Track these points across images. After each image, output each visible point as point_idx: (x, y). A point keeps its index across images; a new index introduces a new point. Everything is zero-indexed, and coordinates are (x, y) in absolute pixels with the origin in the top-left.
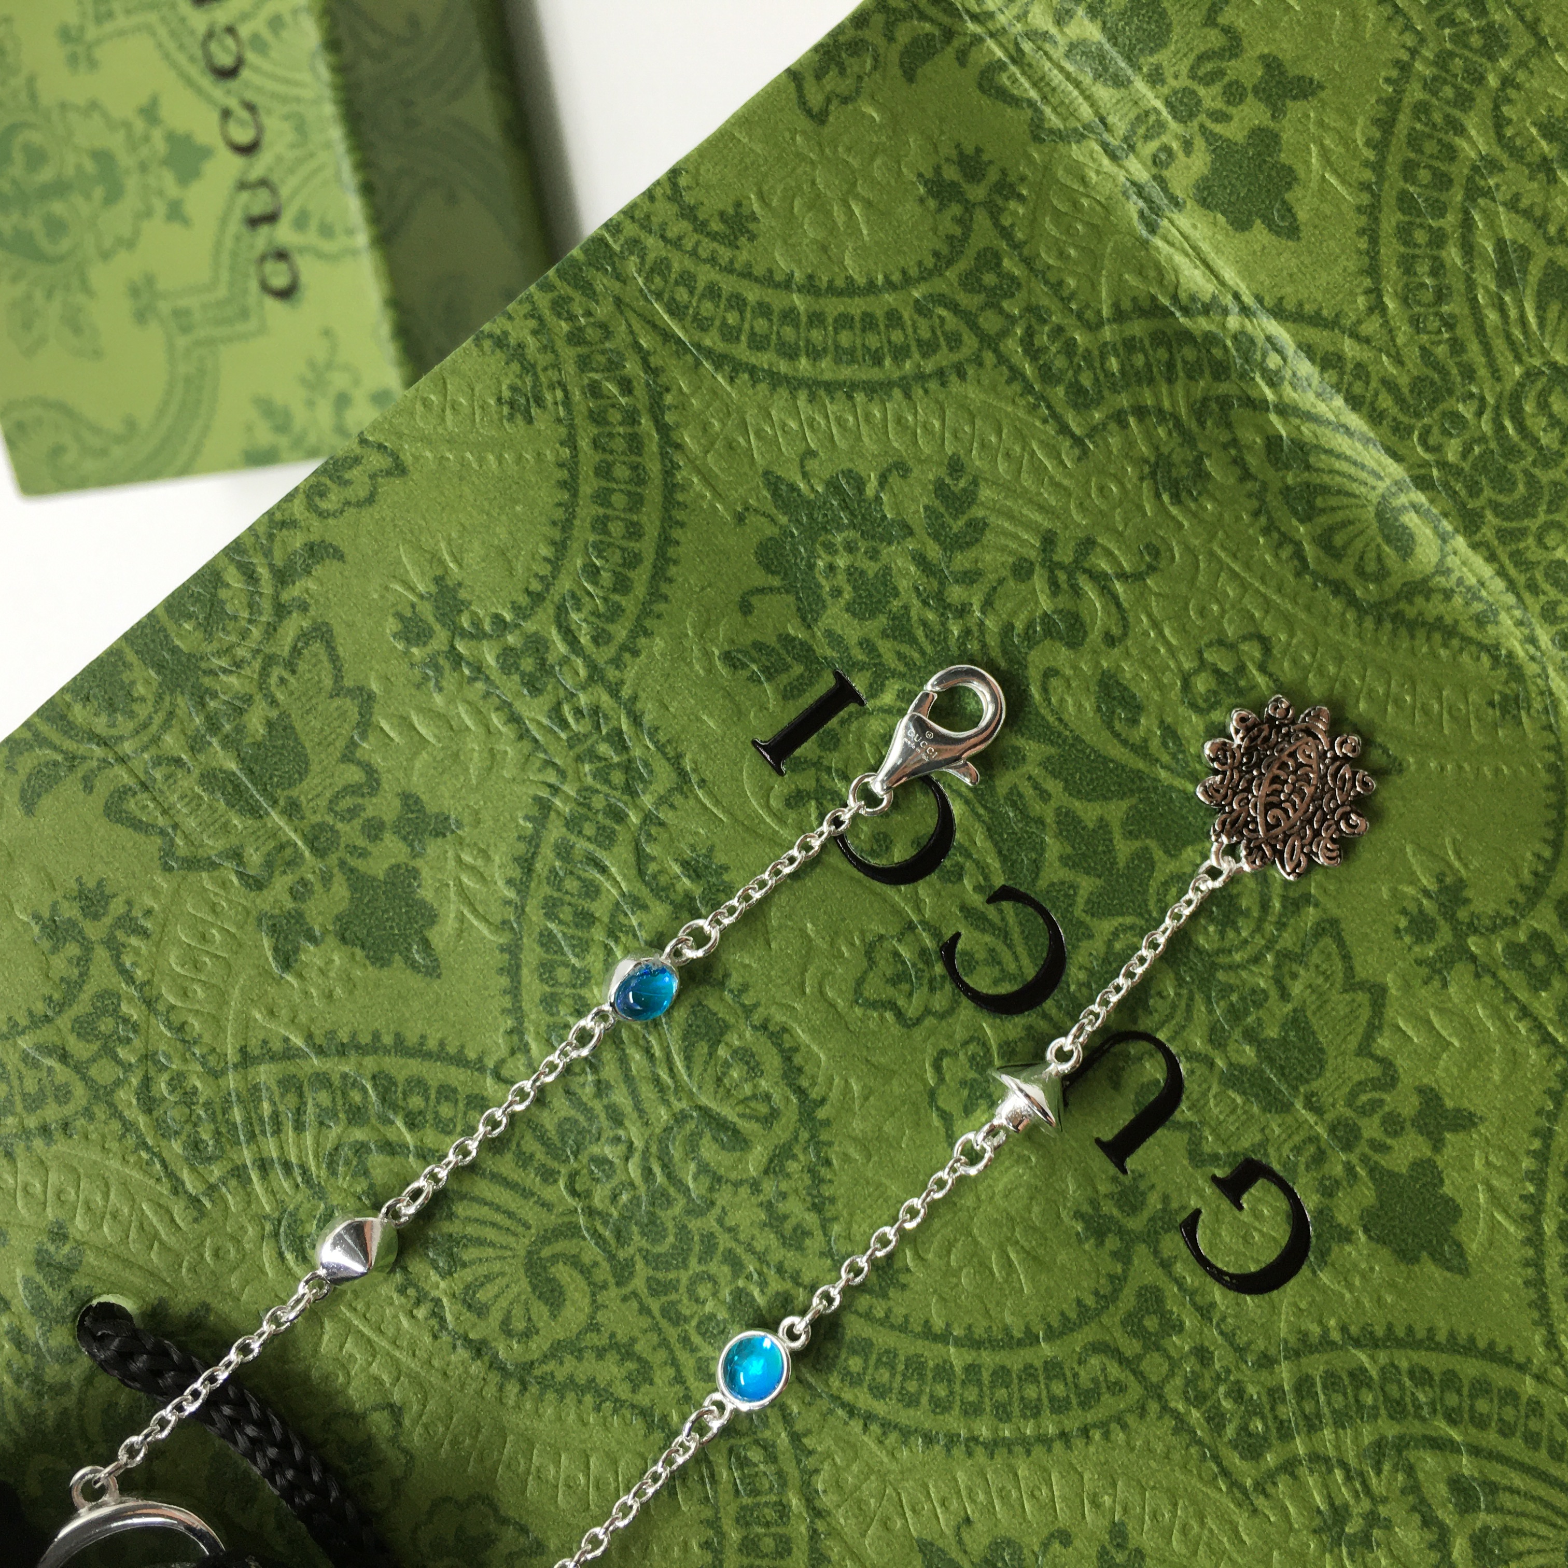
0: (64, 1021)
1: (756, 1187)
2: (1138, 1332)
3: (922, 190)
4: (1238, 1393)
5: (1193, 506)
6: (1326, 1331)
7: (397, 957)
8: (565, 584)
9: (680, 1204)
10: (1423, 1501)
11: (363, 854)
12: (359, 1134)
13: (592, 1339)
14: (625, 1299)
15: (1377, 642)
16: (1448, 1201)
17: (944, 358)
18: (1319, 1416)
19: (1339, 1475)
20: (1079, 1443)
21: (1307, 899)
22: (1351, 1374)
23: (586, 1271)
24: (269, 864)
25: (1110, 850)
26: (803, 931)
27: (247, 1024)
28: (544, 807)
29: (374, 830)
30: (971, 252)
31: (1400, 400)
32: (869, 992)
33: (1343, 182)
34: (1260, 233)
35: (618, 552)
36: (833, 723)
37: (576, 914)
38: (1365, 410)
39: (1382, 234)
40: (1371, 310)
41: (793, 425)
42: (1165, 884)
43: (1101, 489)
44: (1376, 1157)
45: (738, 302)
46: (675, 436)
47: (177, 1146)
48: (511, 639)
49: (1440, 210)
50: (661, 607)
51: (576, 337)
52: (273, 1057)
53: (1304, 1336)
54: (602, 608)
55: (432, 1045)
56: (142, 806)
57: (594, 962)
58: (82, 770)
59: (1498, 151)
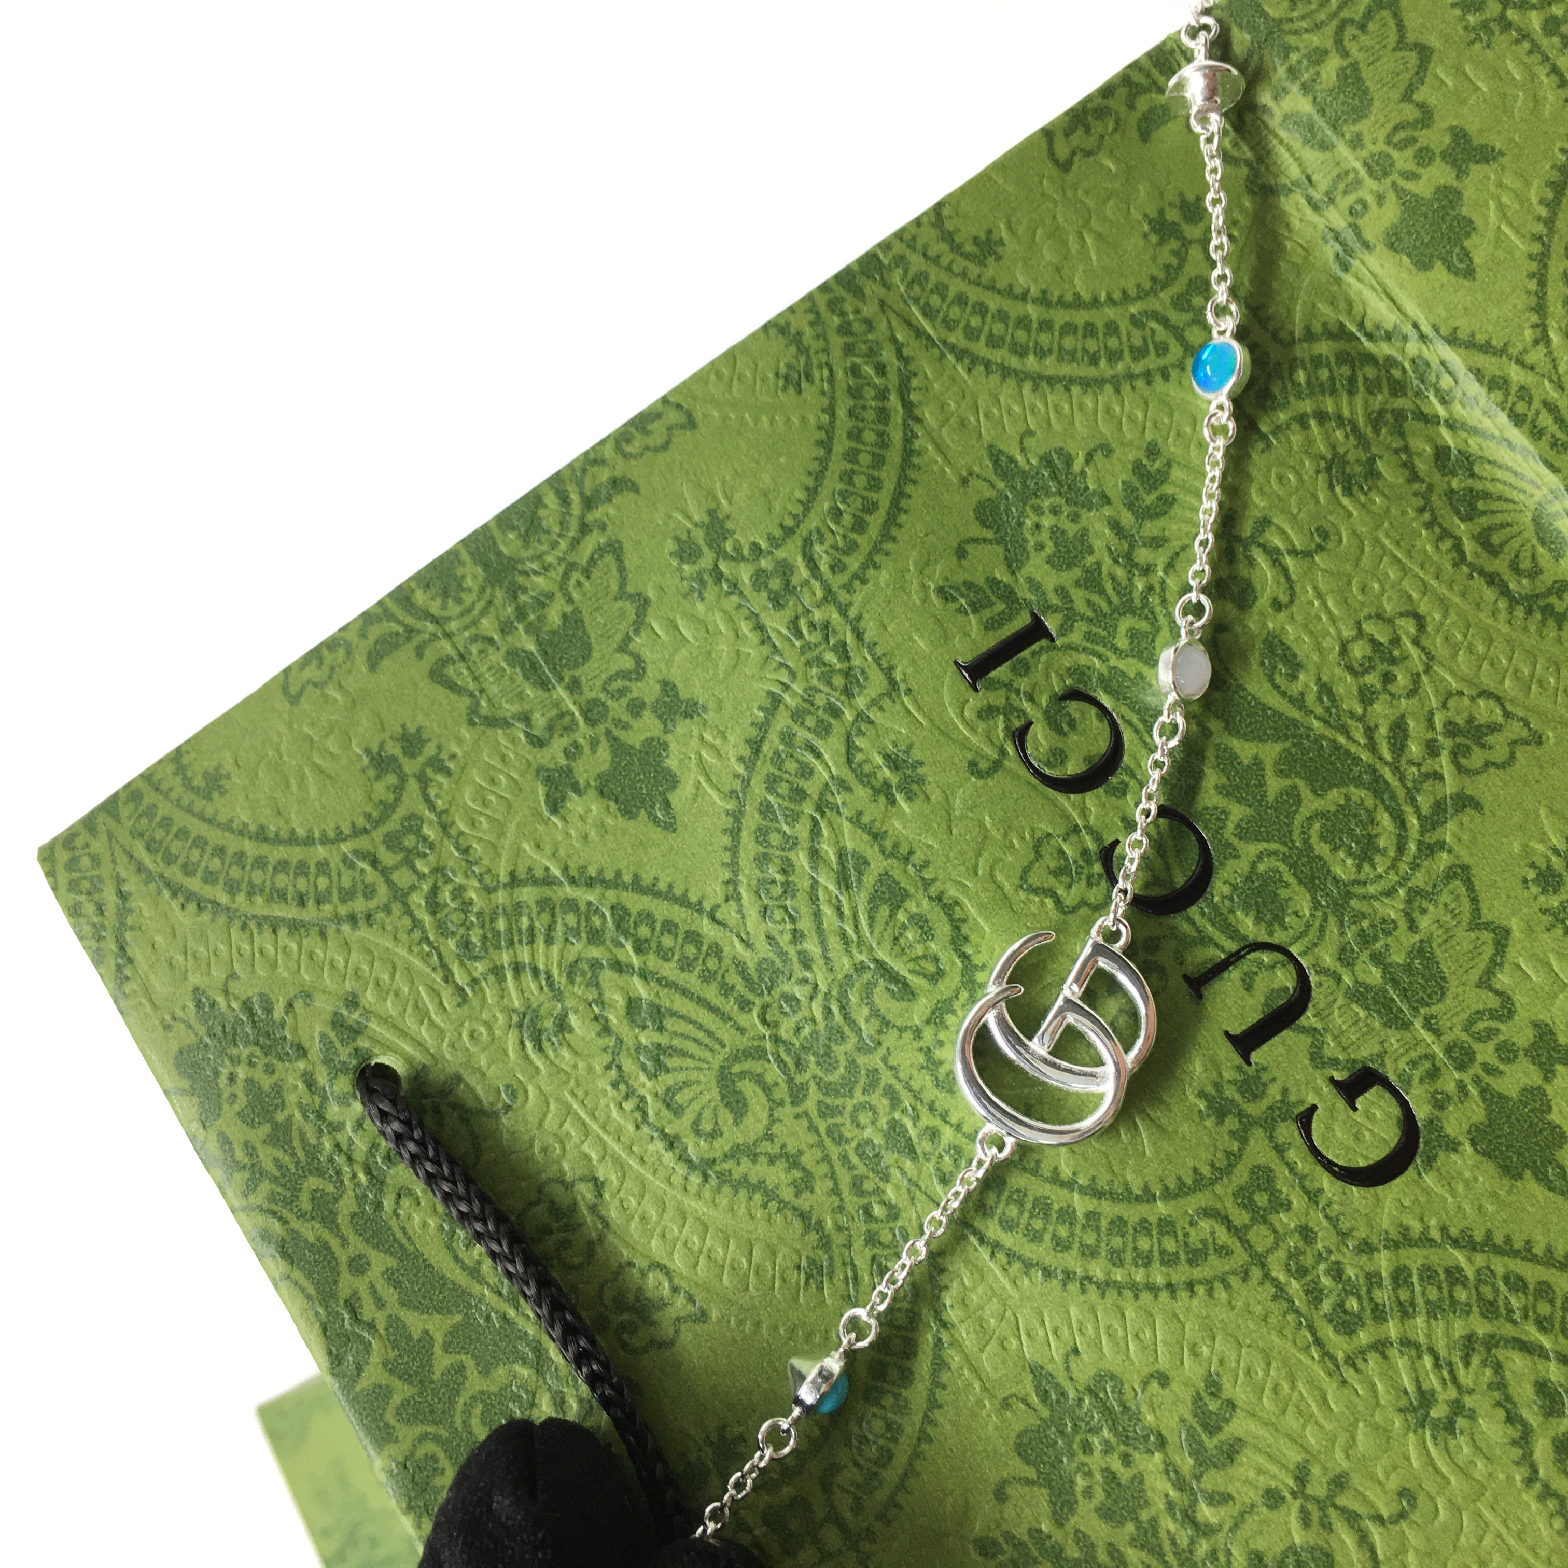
0: (378, 835)
1: (918, 1033)
2: (1248, 1204)
3: (1146, 227)
4: (1337, 1273)
5: (1363, 499)
6: (1426, 1229)
7: (643, 811)
8: (813, 522)
9: (852, 1040)
10: (1508, 1398)
11: (626, 727)
12: (595, 952)
13: (766, 1146)
14: (797, 1117)
15: (1526, 629)
16: (1554, 1127)
17: (1152, 362)
18: (1413, 1304)
19: (1428, 1361)
20: (1183, 1294)
21: (1441, 845)
22: (1448, 1272)
23: (767, 1090)
24: (550, 728)
25: (1261, 784)
26: (981, 824)
27: (518, 852)
28: (776, 700)
29: (636, 708)
30: (1183, 279)
31: (1559, 420)
32: (1034, 879)
33: (1517, 232)
34: (1439, 273)
35: (859, 500)
36: (1026, 654)
37: (791, 790)
38: (1527, 426)
39: (1550, 278)
40: (1536, 342)
41: (1017, 409)
42: (1310, 819)
43: (1280, 478)
44: (1488, 1079)
45: (981, 309)
46: (917, 412)
47: (452, 944)
48: (764, 563)
50: (889, 546)
51: (844, 330)
52: (535, 882)
53: (1405, 1231)
54: (841, 544)
55: (662, 886)
56: (459, 673)
57: (802, 831)
58: (416, 641)
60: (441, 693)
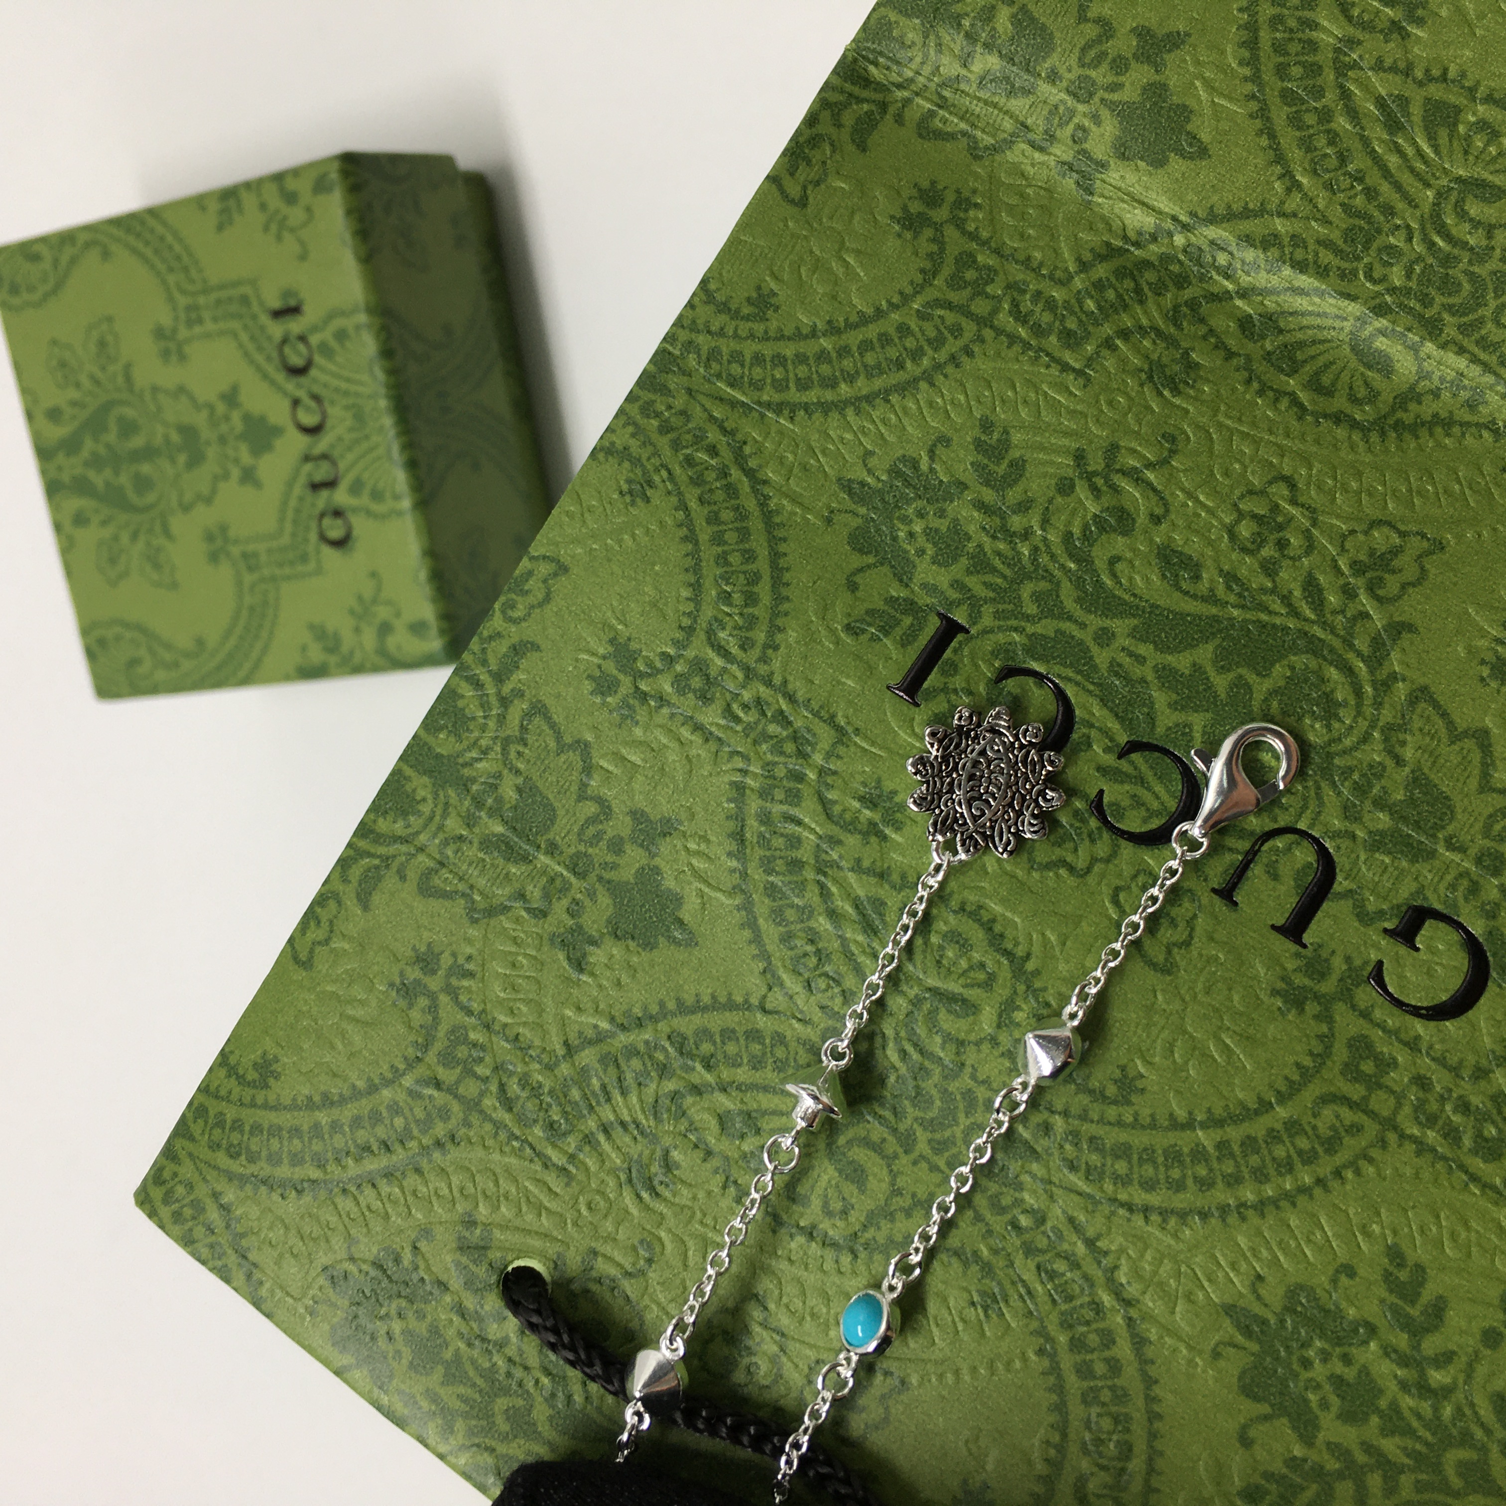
0: (431, 1057)
1: (994, 1041)
2: (1358, 1077)
3: (897, 228)
4: (1464, 1107)
5: (1191, 392)
7: (661, 939)
8: (708, 612)
9: (937, 1071)
11: (614, 867)
12: (670, 1086)
14: (915, 1163)
15: (1387, 451)
17: (952, 346)
20: (1335, 1184)
21: (1394, 677)
23: (877, 1148)
24: (547, 896)
25: (1209, 687)
27: (563, 1022)
28: (740, 789)
29: (617, 846)
30: (950, 260)
31: (1338, 252)
32: (1040, 857)
33: (1230, 99)
34: (1176, 164)
35: (742, 577)
36: (948, 653)
37: (788, 864)
38: (1312, 268)
39: (1278, 128)
40: (1289, 190)
41: (848, 436)
42: (1265, 700)
43: (1110, 403)
45: (780, 360)
46: (760, 476)
47: (538, 1131)
48: (679, 668)
49: (1318, 93)
50: (786, 606)
51: (665, 428)
52: (591, 1042)
54: (740, 622)
55: (706, 999)
56: (444, 879)
57: (812, 895)
58: (395, 866)
59: (1351, 30)
60: (435, 904)
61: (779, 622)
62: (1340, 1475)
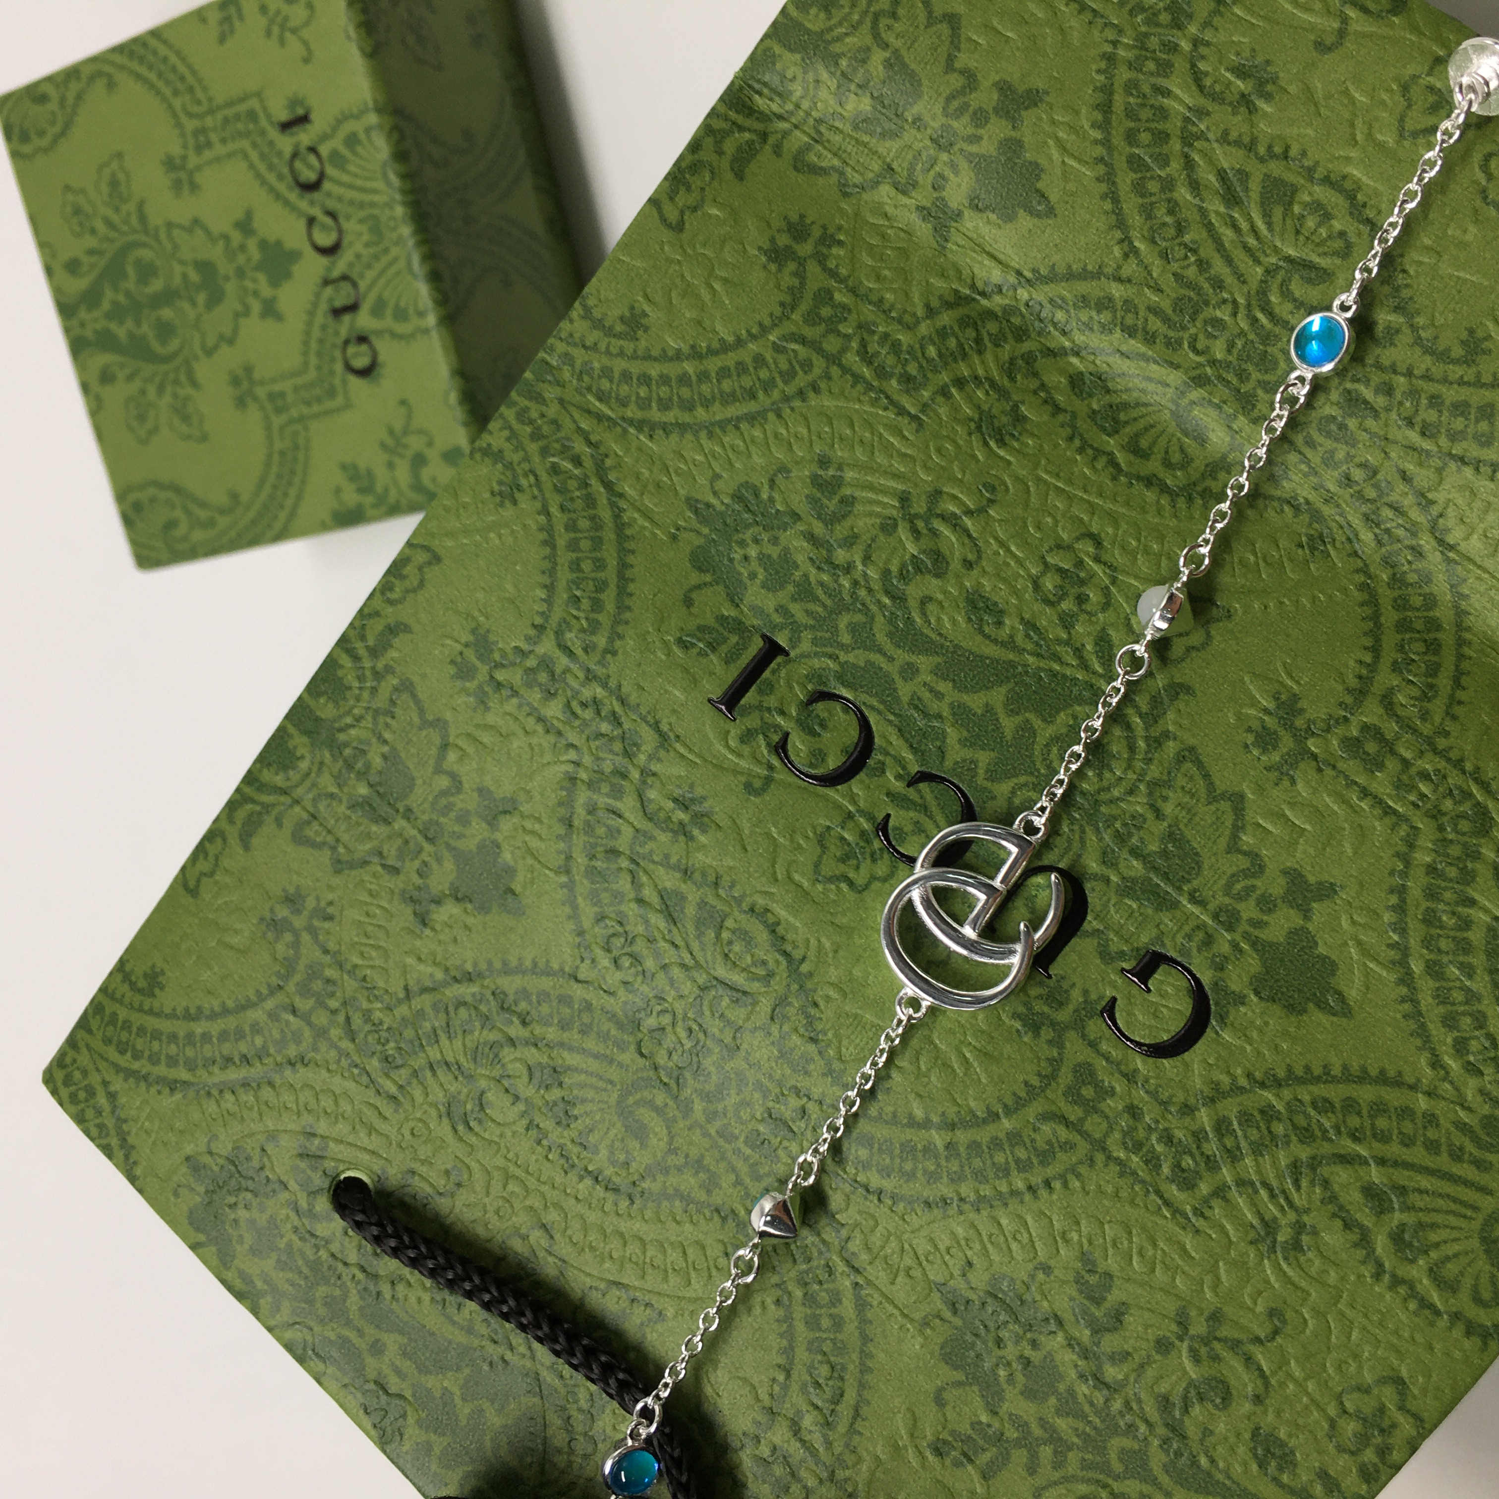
0: (291, 987)
2: (1078, 1100)
3: (764, 259)
4: (1168, 1139)
5: (1016, 445)
6: (1234, 1078)
7: (495, 906)
8: (557, 614)
9: (715, 1052)
10: (1341, 1208)
12: (490, 1036)
13: (672, 1160)
14: (690, 1128)
15: (1192, 518)
16: (1324, 959)
17: (801, 380)
18: (1238, 1148)
19: (1263, 1193)
20: (1043, 1193)
21: (1166, 735)
22: (1262, 1112)
23: (659, 1111)
24: (401, 856)
25: (998, 728)
26: (769, 835)
27: (405, 970)
28: (572, 779)
30: (808, 295)
31: (1166, 320)
32: (826, 870)
33: (1079, 160)
34: (1025, 221)
35: (591, 582)
36: (767, 674)
37: (607, 852)
38: (1140, 335)
39: (1121, 193)
40: (1126, 256)
41: (700, 458)
42: (1047, 745)
43: (939, 450)
44: (1257, 933)
45: (645, 380)
46: (618, 489)
47: (375, 1062)
48: (529, 662)
49: (1163, 161)
50: (627, 615)
51: (536, 436)
52: (425, 990)
53: (1216, 1086)
54: (586, 626)
55: (527, 964)
56: (313, 831)
57: (625, 882)
58: (274, 813)
59: (1202, 101)
60: (306, 852)
61: (620, 629)
62: (1018, 1443)
